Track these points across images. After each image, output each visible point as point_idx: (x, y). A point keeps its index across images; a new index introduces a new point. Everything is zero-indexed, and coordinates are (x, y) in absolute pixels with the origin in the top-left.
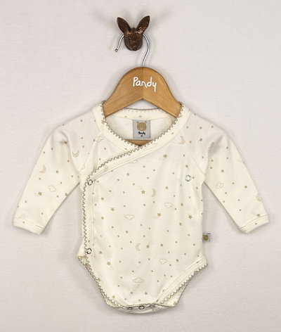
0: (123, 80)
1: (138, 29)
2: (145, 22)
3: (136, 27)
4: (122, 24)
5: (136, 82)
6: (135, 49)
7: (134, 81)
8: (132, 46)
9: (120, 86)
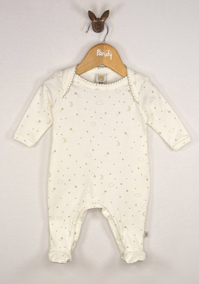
0: (90, 51)
1: (101, 19)
2: (106, 14)
3: (100, 17)
4: (91, 15)
5: (99, 52)
6: (99, 32)
7: (98, 52)
8: (97, 30)
9: (88, 55)
